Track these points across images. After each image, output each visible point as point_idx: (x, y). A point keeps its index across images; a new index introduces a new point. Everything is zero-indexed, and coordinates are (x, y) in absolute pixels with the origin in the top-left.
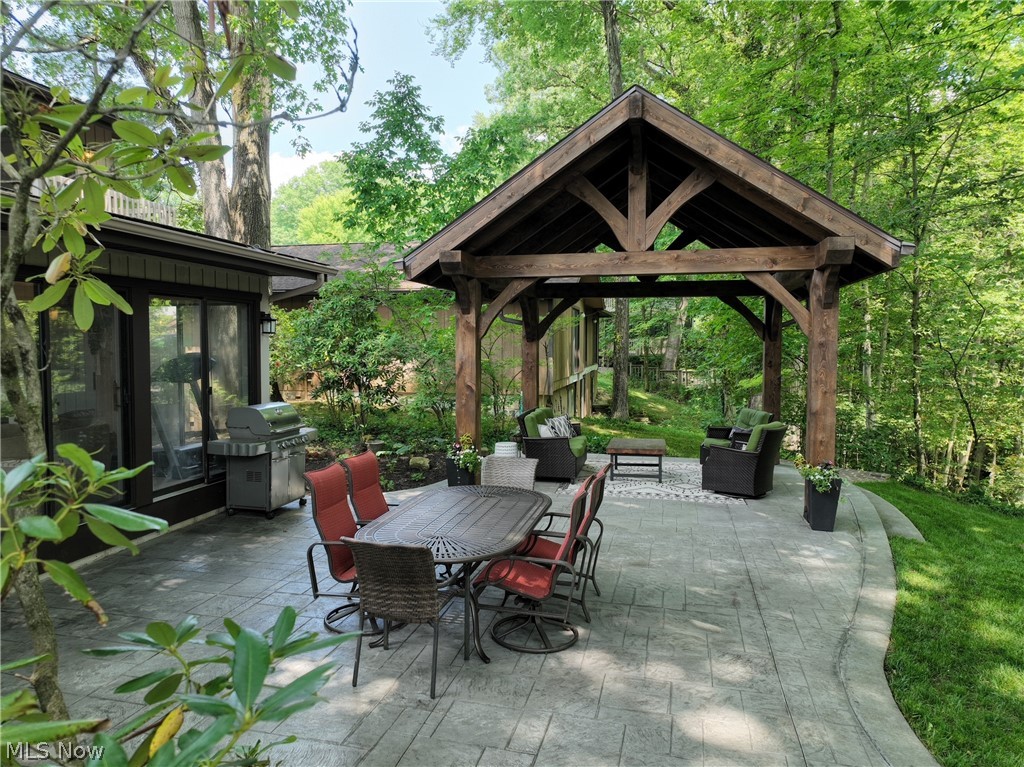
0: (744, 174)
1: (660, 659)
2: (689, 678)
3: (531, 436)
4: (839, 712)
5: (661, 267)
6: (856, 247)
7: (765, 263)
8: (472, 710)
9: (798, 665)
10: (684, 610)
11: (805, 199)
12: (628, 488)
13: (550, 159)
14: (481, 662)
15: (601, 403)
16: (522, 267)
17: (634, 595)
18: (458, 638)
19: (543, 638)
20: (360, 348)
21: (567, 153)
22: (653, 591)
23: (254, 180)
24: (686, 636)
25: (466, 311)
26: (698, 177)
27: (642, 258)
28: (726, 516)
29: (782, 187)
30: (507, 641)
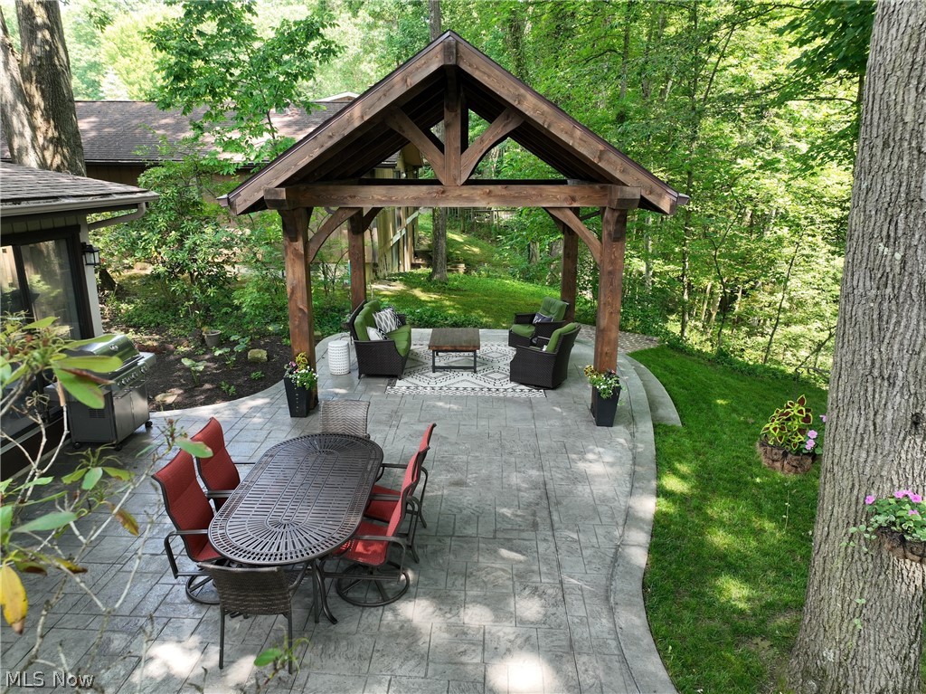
0: (549, 126)
1: (476, 601)
2: (497, 619)
3: (362, 339)
4: (608, 641)
5: (474, 201)
6: (642, 196)
7: (565, 200)
8: (325, 682)
9: (580, 593)
10: (495, 538)
11: (601, 151)
12: (448, 382)
13: (368, 100)
14: (329, 623)
15: (422, 248)
16: (346, 198)
17: (454, 523)
18: (308, 596)
19: (379, 588)
20: (188, 243)
21: (385, 95)
22: (469, 517)
23: (47, 48)
24: (496, 569)
25: (294, 239)
26: (508, 117)
27: (458, 192)
28: (528, 413)
29: (581, 139)
30: (350, 595)
